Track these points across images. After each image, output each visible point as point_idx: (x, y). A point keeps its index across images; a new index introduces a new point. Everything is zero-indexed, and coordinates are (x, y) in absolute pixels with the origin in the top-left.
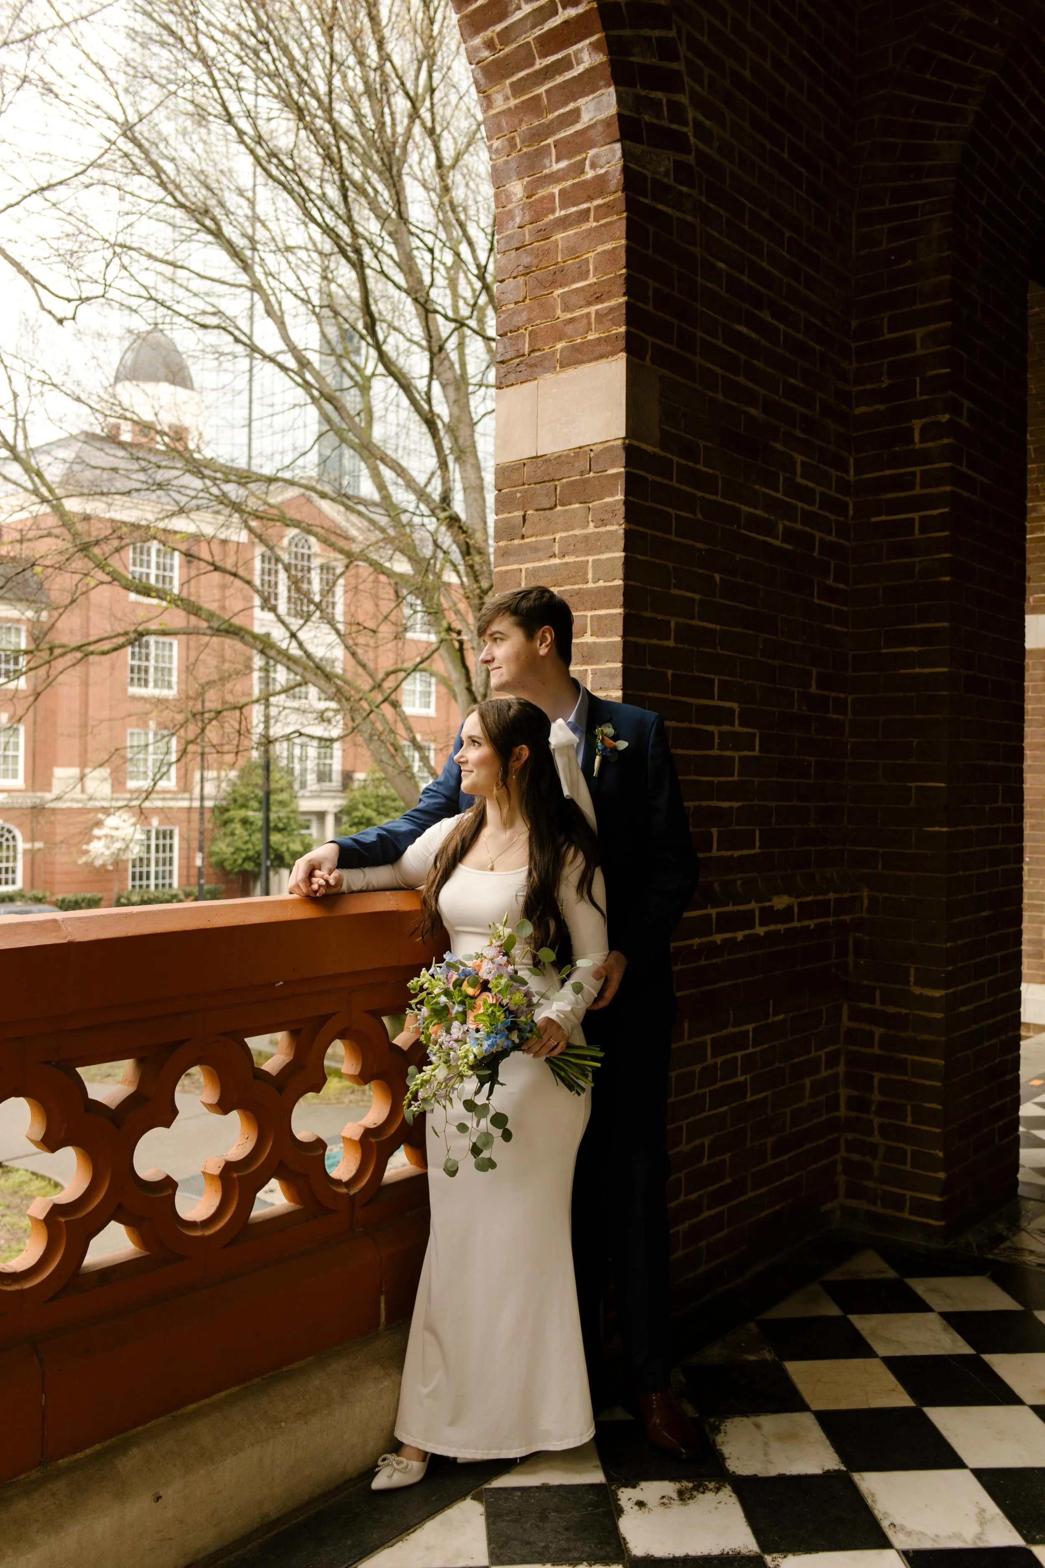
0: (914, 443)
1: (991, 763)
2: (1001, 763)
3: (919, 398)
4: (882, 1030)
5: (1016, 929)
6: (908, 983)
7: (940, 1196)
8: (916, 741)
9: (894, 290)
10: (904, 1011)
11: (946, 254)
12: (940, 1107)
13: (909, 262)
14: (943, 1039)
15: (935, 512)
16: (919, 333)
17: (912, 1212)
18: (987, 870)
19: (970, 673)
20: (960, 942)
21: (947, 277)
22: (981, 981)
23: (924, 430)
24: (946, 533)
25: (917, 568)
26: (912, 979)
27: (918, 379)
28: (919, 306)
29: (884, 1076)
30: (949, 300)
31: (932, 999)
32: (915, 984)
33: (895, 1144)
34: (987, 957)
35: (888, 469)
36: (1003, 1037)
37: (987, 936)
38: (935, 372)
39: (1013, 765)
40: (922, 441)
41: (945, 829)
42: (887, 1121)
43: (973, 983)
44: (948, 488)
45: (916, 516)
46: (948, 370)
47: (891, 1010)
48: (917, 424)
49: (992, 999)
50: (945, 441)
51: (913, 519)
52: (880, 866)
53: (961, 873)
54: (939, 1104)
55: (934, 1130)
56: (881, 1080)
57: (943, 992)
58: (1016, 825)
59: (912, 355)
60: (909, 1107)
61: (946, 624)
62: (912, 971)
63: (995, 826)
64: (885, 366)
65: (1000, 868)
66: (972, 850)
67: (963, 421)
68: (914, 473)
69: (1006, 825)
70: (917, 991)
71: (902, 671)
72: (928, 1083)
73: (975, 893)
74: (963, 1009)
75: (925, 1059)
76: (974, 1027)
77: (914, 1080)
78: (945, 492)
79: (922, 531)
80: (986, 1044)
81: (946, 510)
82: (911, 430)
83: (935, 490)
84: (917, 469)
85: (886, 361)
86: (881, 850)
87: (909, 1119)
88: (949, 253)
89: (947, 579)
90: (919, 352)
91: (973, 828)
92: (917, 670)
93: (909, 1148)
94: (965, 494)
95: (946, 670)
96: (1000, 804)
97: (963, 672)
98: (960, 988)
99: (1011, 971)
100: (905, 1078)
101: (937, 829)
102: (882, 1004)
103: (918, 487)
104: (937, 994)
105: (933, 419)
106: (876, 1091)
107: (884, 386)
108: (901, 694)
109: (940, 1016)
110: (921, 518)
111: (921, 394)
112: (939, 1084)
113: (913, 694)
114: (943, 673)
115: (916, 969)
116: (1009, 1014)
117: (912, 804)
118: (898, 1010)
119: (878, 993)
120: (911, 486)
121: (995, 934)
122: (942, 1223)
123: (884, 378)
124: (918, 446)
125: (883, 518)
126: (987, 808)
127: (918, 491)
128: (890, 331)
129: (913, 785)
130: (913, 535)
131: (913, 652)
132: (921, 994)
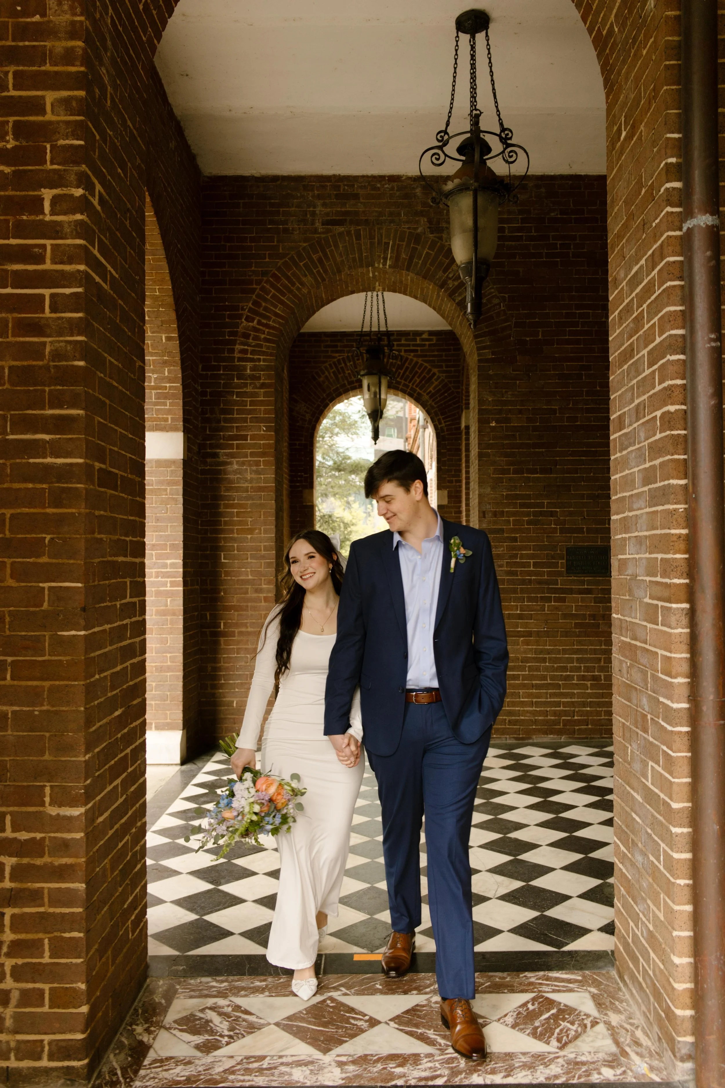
0: (43, 213)
1: (121, 559)
2: (129, 559)
3: (49, 166)
4: (14, 860)
5: (141, 720)
6: (43, 804)
7: (83, 1032)
8: (48, 537)
9: (21, 44)
10: (39, 836)
11: (78, 18)
12: (81, 935)
13: (37, 18)
14: (83, 860)
15: (68, 291)
16: (50, 97)
17: (51, 1058)
18: (119, 668)
19: (103, 466)
20: (97, 750)
21: (80, 43)
22: (115, 783)
23: (55, 201)
24: (80, 315)
25: (48, 350)
26: (47, 799)
27: (48, 146)
28: (48, 67)
29: (16, 911)
30: (82, 69)
31: (70, 818)
32: (50, 805)
33: (30, 986)
34: (120, 756)
35: (14, 237)
36: (134, 830)
37: (119, 736)
38: (67, 142)
39: (137, 560)
40: (53, 213)
41: (82, 633)
42: (20, 961)
43: (109, 788)
44: (82, 267)
45: (47, 292)
46: (82, 143)
47: (24, 836)
48: (47, 194)
49: (124, 797)
50: (79, 217)
51: (42, 297)
52: (8, 677)
53: (97, 676)
54: (80, 932)
55: (74, 961)
56: (13, 916)
57: (82, 810)
58: (141, 619)
59: (40, 118)
60: (46, 941)
61: (81, 412)
62: (48, 790)
63: (125, 622)
64: (11, 125)
65: (128, 664)
66: (107, 650)
67: (96, 202)
68: (44, 246)
69: (134, 619)
70: (53, 811)
71: (31, 461)
72: (67, 910)
73: (109, 695)
74: (101, 819)
75: (63, 885)
76: (111, 832)
77: (51, 910)
78: (78, 271)
79: (54, 309)
80: (120, 845)
81: (80, 290)
82: (41, 200)
83: (67, 268)
84: (48, 243)
85: (12, 119)
86: (10, 659)
87: (47, 954)
88: (82, 18)
89: (82, 363)
90: (49, 117)
91: (107, 627)
92: (49, 460)
93: (46, 987)
94: (97, 279)
95: (81, 461)
96: (128, 600)
97: (97, 465)
98: (98, 798)
99: (139, 762)
100: (41, 909)
101: (73, 633)
102: (14, 830)
103: (48, 261)
104: (77, 812)
105: (64, 191)
106: (7, 929)
107: (9, 146)
108: (30, 486)
109: (79, 835)
110: (52, 296)
111: (52, 163)
112: (80, 910)
113: (44, 486)
114: (77, 464)
115: (51, 786)
116: (138, 805)
117: (46, 605)
118: (32, 835)
119: (8, 818)
120: (40, 259)
121: (126, 731)
122: (86, 1061)
123: (10, 137)
124: (48, 218)
125: (9, 290)
126: (118, 604)
127: (48, 266)
128: (15, 88)
129: (46, 585)
130: (43, 311)
131: (43, 440)
132: (58, 815)
